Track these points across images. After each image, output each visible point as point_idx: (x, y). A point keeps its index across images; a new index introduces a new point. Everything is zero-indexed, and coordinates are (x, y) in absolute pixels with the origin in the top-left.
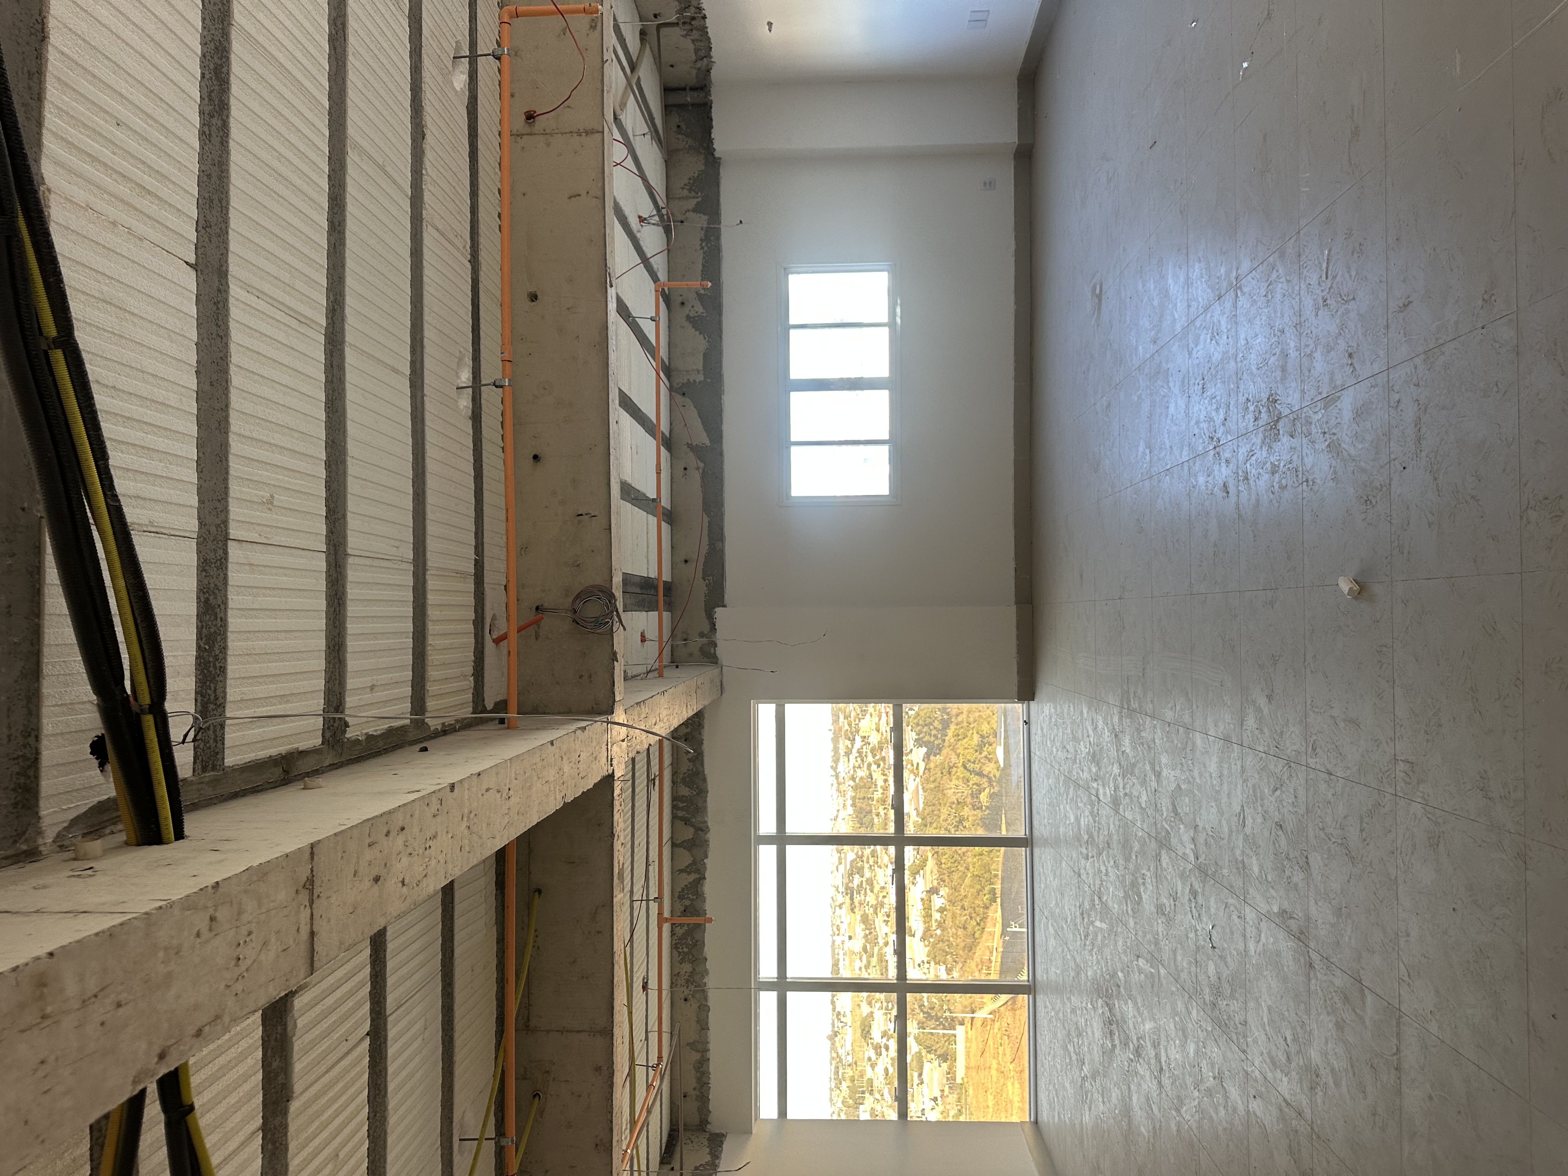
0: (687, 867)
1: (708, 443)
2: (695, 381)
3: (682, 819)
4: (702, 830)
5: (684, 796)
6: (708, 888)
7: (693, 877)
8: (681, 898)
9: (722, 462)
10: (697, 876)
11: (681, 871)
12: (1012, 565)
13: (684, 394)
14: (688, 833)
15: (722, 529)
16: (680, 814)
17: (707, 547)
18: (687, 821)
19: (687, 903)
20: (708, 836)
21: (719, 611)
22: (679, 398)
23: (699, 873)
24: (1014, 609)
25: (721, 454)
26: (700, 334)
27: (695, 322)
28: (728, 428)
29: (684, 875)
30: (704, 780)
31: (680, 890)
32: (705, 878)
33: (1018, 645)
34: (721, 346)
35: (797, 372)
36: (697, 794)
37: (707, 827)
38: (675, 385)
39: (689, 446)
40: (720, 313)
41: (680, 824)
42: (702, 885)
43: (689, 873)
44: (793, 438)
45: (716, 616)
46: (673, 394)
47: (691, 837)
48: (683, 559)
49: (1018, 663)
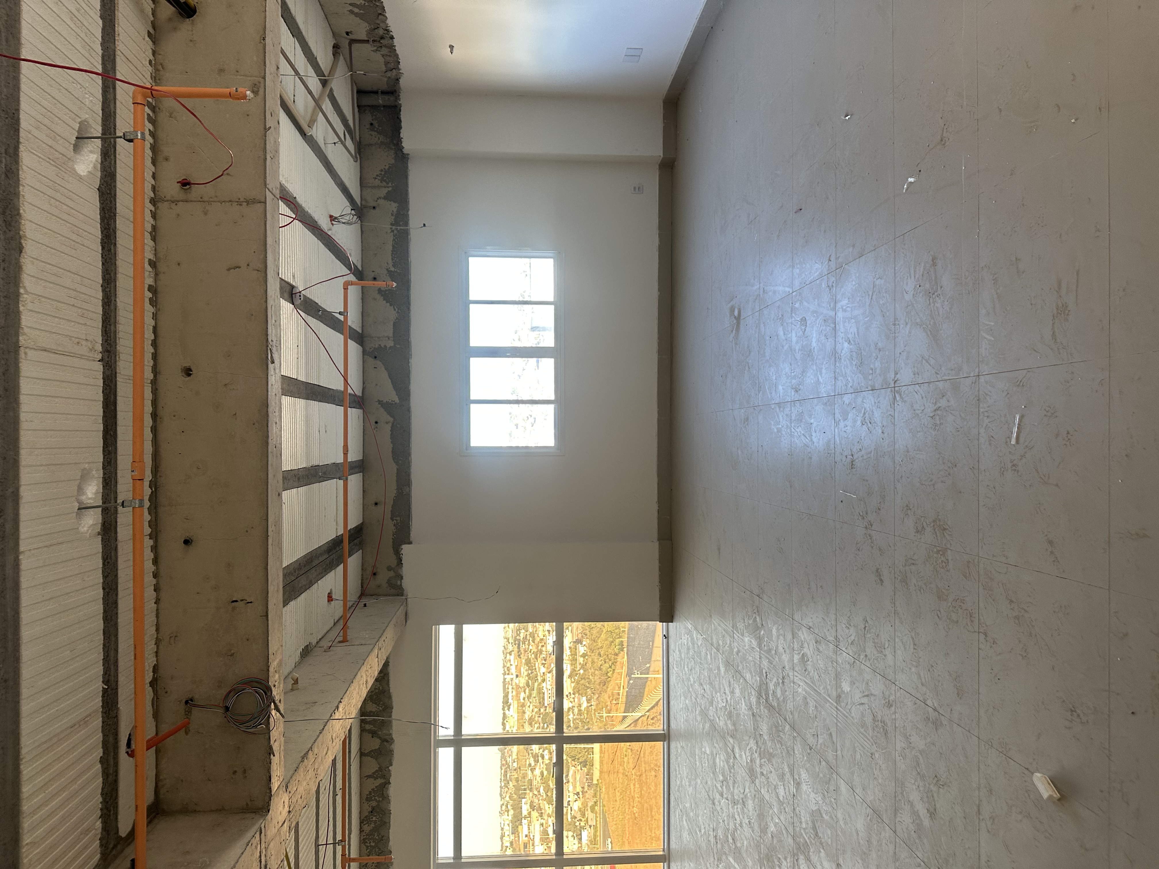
0: (374, 773)
1: (397, 400)
2: (385, 346)
3: (370, 731)
4: (387, 741)
5: (371, 712)
6: (393, 791)
7: (379, 781)
8: (368, 799)
9: (409, 418)
10: (383, 781)
11: (368, 777)
12: (655, 507)
13: (375, 357)
14: (375, 744)
15: (409, 475)
16: (368, 727)
17: (395, 492)
18: (374, 734)
19: (374, 804)
20: (392, 746)
21: (404, 547)
22: (370, 361)
23: (384, 778)
24: (657, 544)
25: (409, 410)
26: (391, 305)
27: (387, 295)
28: (415, 388)
29: (372, 780)
30: (390, 697)
31: (368, 793)
32: (389, 783)
33: (660, 575)
34: (409, 316)
35: (476, 340)
36: (384, 710)
37: (392, 739)
38: (368, 349)
39: (380, 402)
40: (408, 289)
41: (368, 736)
42: (387, 789)
43: (376, 779)
44: (473, 397)
45: (402, 552)
46: (366, 356)
47: (377, 747)
48: (373, 503)
49: (660, 591)
